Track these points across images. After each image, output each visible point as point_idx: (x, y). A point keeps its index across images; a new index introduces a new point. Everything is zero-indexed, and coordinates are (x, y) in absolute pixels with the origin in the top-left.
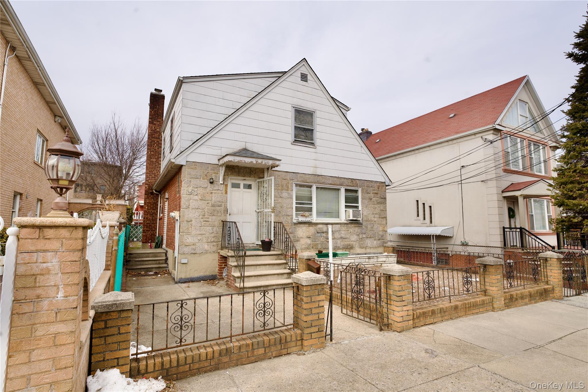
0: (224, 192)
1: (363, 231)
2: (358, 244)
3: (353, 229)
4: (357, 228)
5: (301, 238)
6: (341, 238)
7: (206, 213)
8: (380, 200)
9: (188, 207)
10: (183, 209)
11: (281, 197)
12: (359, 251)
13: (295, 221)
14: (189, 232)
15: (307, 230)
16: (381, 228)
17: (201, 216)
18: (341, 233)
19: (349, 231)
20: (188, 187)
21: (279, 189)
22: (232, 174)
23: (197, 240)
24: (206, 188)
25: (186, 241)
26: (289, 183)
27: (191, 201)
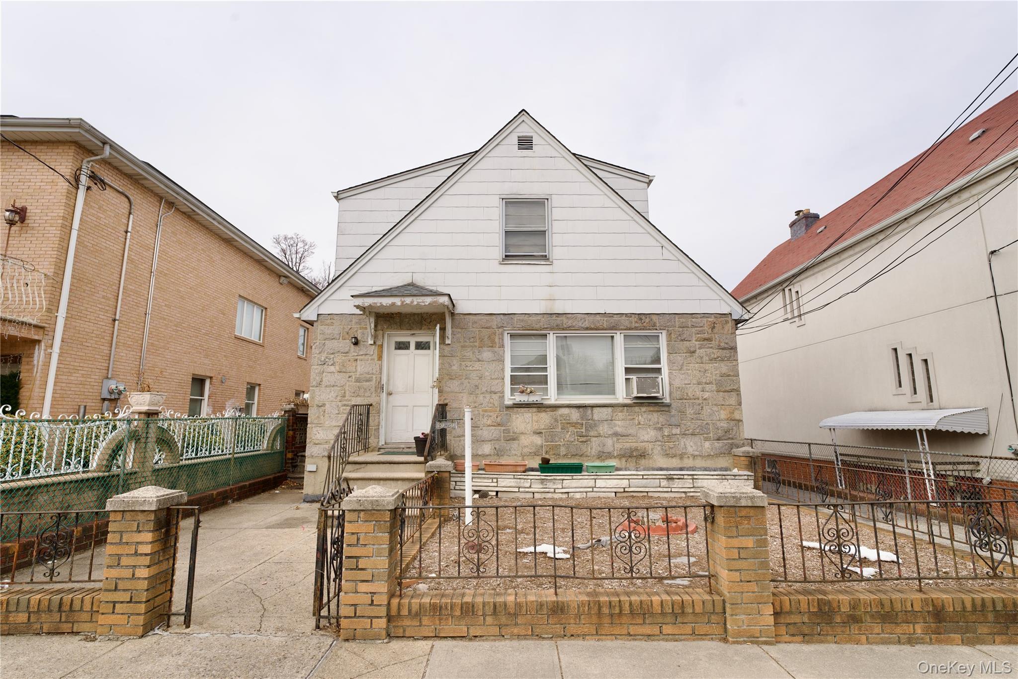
0: (376, 357)
1: (674, 421)
2: (659, 448)
3: (644, 415)
4: (655, 415)
5: (522, 433)
6: (616, 434)
7: (347, 393)
8: (718, 353)
9: (319, 384)
10: (312, 387)
11: (479, 360)
12: (662, 462)
13: (508, 402)
14: (320, 422)
15: (535, 418)
16: (723, 415)
17: (339, 398)
18: (615, 425)
19: (637, 422)
20: (320, 353)
21: (476, 346)
22: (390, 327)
23: (332, 435)
24: (347, 353)
25: (316, 436)
26: (495, 334)
27: (325, 374)
